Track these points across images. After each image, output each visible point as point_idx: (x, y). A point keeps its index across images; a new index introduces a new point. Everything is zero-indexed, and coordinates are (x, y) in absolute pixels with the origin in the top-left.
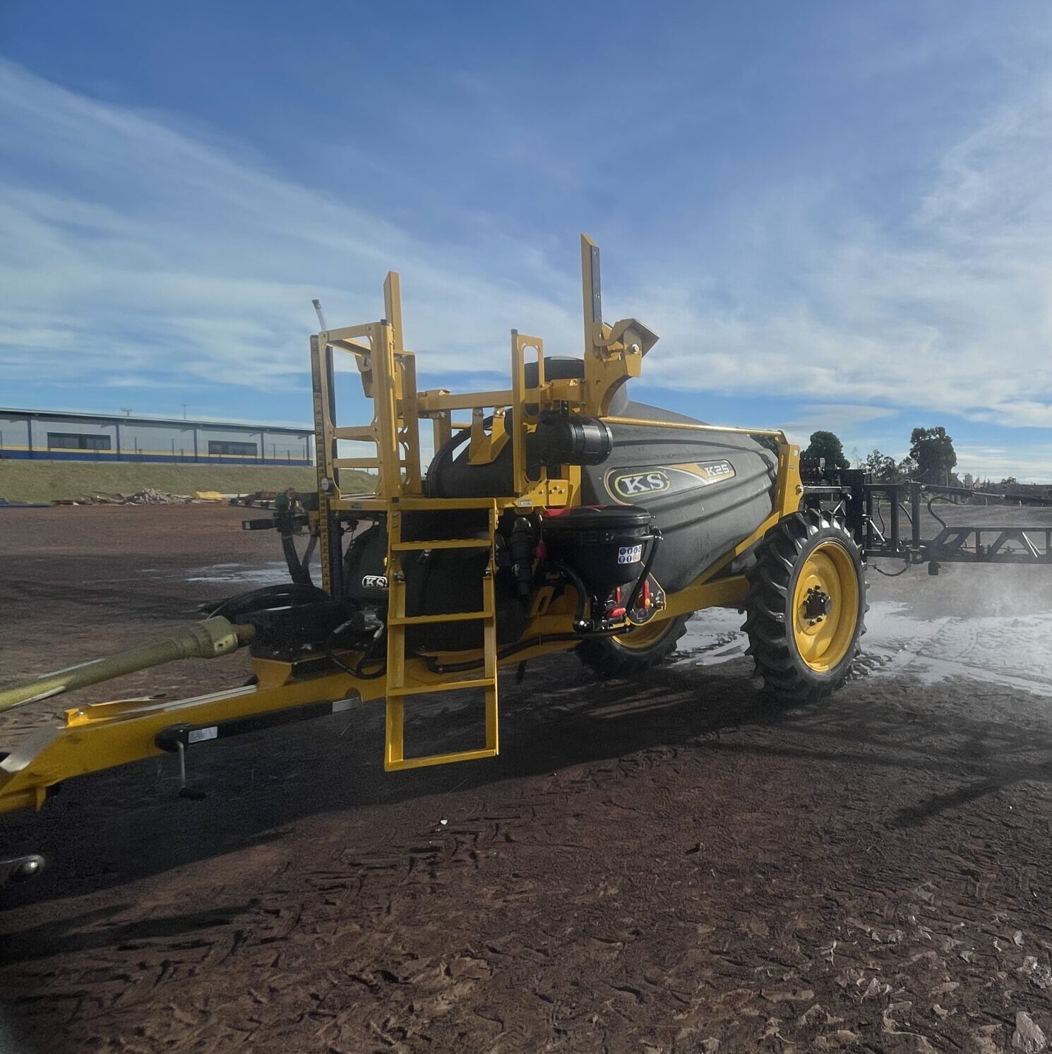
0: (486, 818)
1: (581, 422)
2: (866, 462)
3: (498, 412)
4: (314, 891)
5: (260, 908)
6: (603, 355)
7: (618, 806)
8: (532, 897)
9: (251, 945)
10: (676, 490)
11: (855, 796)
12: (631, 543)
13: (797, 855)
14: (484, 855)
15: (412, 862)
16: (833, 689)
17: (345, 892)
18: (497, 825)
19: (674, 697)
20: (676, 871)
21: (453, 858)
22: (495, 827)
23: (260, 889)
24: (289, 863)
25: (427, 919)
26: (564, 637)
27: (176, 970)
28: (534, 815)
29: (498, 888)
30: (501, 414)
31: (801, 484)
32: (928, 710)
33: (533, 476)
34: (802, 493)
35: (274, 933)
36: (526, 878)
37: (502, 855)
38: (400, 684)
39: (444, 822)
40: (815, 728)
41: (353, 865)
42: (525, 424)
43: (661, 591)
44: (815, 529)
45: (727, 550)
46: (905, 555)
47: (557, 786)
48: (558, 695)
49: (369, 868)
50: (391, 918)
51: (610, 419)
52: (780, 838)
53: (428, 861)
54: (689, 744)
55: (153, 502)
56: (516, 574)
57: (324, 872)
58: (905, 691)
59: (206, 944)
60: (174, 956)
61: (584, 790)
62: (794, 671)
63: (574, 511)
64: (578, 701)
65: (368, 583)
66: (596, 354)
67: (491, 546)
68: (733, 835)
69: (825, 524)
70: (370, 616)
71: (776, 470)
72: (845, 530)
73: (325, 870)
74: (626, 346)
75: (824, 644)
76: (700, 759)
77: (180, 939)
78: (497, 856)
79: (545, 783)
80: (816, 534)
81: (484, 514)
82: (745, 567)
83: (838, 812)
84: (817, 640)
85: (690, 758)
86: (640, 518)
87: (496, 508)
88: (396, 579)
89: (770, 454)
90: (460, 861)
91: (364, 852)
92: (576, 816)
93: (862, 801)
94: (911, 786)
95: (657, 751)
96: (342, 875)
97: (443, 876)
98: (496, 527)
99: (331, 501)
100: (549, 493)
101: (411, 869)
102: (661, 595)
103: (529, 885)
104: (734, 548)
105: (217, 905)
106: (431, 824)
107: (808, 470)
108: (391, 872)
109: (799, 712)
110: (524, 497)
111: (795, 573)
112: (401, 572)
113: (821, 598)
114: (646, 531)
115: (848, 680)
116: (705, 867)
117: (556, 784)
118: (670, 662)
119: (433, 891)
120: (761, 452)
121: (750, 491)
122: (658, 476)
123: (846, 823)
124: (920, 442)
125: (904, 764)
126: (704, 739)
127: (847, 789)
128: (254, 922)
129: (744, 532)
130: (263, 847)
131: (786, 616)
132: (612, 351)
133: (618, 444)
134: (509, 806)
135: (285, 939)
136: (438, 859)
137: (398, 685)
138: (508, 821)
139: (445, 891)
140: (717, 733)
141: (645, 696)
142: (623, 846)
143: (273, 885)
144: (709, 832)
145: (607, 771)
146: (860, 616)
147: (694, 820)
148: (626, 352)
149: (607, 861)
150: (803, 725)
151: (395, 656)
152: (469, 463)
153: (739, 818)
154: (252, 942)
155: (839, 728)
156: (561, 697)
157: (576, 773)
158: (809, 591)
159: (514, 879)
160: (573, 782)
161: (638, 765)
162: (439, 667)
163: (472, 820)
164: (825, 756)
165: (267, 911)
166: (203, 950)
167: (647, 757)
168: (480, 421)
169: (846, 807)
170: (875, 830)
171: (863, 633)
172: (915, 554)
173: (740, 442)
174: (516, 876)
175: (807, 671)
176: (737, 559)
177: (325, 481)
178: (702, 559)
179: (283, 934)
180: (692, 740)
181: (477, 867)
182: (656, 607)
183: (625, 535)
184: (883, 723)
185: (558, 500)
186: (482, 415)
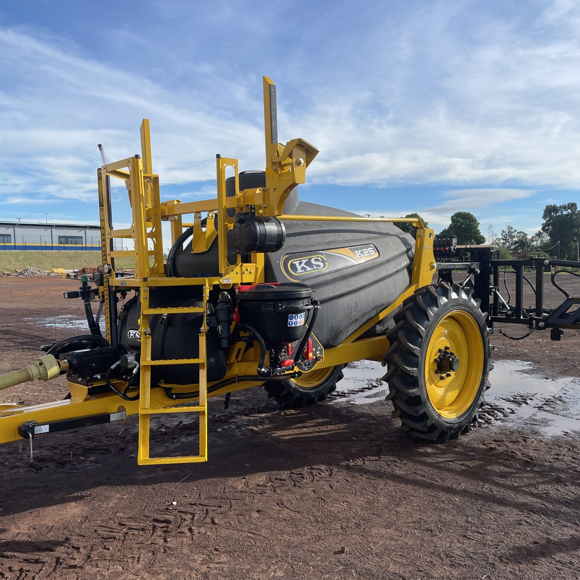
0: (200, 504)
1: (263, 220)
2: (500, 237)
3: (210, 215)
4: (99, 538)
5: (69, 544)
6: (279, 169)
7: (288, 508)
8: (226, 567)
9: (63, 568)
10: (332, 269)
11: (474, 528)
12: (298, 311)
13: (421, 571)
14: (197, 531)
15: (154, 528)
16: (460, 433)
17: (115, 543)
18: (207, 510)
19: (332, 427)
20: (326, 566)
21: (179, 530)
22: (205, 512)
23: (71, 532)
24: (87, 517)
25: (160, 572)
26: (252, 378)
27: (26, 575)
28: (231, 507)
29: (204, 556)
30: (212, 216)
31: (434, 261)
32: (546, 461)
33: (232, 261)
34: (435, 269)
35: (76, 563)
36: (222, 553)
37: (209, 533)
38: (148, 405)
39: (175, 503)
40: (442, 465)
41: (121, 524)
42: (226, 223)
43: (321, 347)
44: (445, 300)
45: (371, 316)
46: (529, 322)
47: (248, 487)
48: (252, 418)
49: (130, 528)
50: (139, 566)
51: (283, 216)
52: (408, 553)
53: (163, 529)
54: (341, 466)
55: (32, 275)
56: (220, 333)
57: (104, 527)
58: (525, 441)
59: (41, 562)
60: (26, 566)
61: (265, 493)
62: (425, 417)
63: (258, 287)
64: (265, 424)
65: (131, 335)
66: (274, 168)
67: (204, 312)
68: (371, 545)
69: (454, 295)
70: (131, 358)
71: (413, 250)
72: (472, 300)
73: (106, 525)
74: (294, 160)
75: (452, 395)
76: (349, 479)
77: (29, 556)
78: (205, 534)
79: (239, 483)
80: (446, 304)
81: (199, 289)
82: (387, 329)
83: (458, 540)
84: (447, 391)
85: (341, 477)
86: (304, 292)
87: (207, 285)
88: (145, 334)
89: (408, 237)
90: (183, 533)
91: (127, 517)
92: (258, 511)
93: (481, 533)
94: (526, 527)
95: (317, 469)
96: (114, 530)
97: (172, 542)
98: (208, 298)
99: (110, 280)
100: (243, 273)
101: (153, 533)
102: (320, 350)
103: (224, 558)
104: (377, 314)
105: (48, 538)
106: (167, 503)
107: (442, 249)
108: (142, 533)
109: (429, 450)
110: (226, 277)
111: (427, 336)
112: (149, 330)
113: (449, 357)
114: (308, 302)
115: (474, 426)
116: (347, 567)
117: (247, 484)
118: (331, 399)
119: (165, 552)
120: (401, 236)
121: (391, 268)
122: (319, 258)
123: (465, 551)
124: (551, 217)
125: (520, 507)
126: (353, 464)
127: (467, 522)
128: (66, 553)
129: (385, 301)
130: (73, 504)
131: (420, 371)
132: (285, 165)
133: (289, 235)
134: (216, 498)
135: (81, 567)
136: (169, 529)
137: (146, 407)
138: (214, 509)
139: (172, 552)
140: (363, 460)
141: (312, 424)
142: (289, 540)
143: (77, 531)
144: (353, 539)
145: (281, 480)
146: (485, 373)
147: (342, 528)
148: (294, 165)
149: (277, 549)
150: (432, 461)
151: (144, 387)
152: (192, 252)
153: (376, 531)
154: (64, 566)
155: (464, 468)
156: (254, 420)
157: (261, 478)
158: (440, 351)
159: (215, 552)
160: (258, 485)
161: (304, 478)
162: (173, 394)
163: (191, 504)
164: (449, 490)
165: (73, 547)
166: (40, 565)
167: (310, 472)
168: (199, 221)
169: (465, 536)
170: (490, 561)
171: (488, 388)
172: (538, 321)
173: (384, 228)
174: (216, 550)
175: (437, 417)
176: (380, 323)
177: (106, 266)
178: (352, 323)
179: (81, 564)
180: (343, 464)
181: (192, 539)
182: (317, 359)
183: (293, 305)
184: (502, 468)
185: (248, 278)
186: (200, 217)
